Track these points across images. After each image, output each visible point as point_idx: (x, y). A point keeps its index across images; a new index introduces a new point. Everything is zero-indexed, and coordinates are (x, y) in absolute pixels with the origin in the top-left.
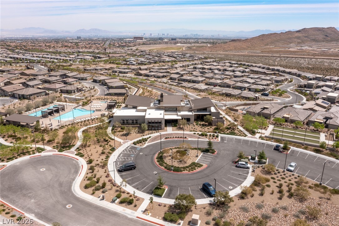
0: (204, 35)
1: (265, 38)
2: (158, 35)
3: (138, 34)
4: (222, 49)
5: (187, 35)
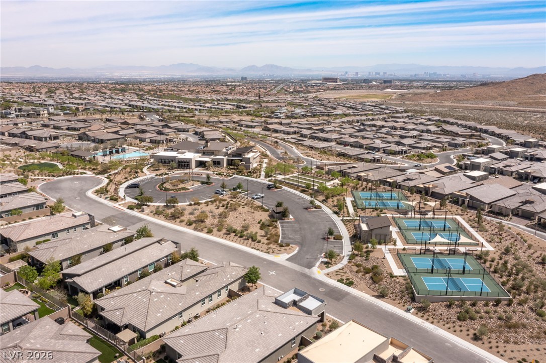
0: (447, 75)
1: (538, 81)
2: (368, 74)
3: (336, 73)
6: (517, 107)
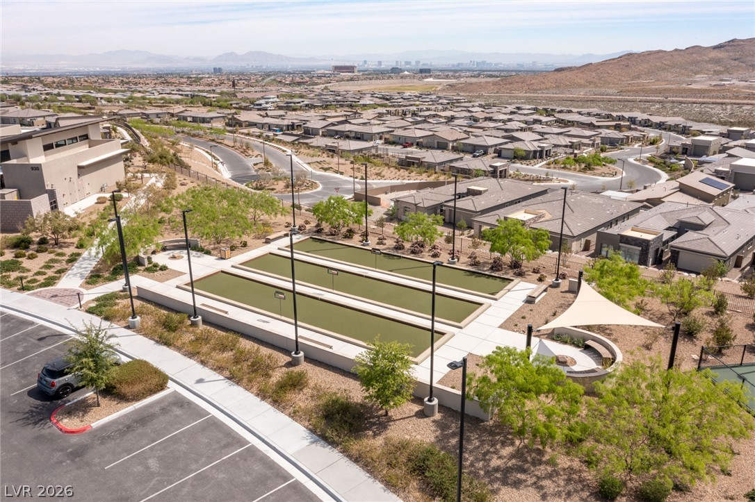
0: (501, 64)
1: (634, 63)
2: (395, 64)
4: (526, 88)
5: (462, 64)
6: (619, 95)
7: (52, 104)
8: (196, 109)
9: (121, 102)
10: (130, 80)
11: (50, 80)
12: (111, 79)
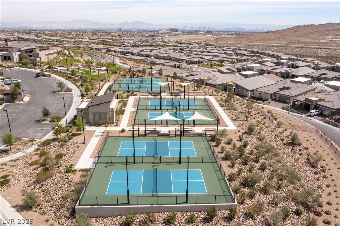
0: (247, 29)
1: (299, 30)
2: (199, 28)
4: (248, 40)
5: (229, 29)
7: (46, 42)
8: (99, 46)
9: (72, 43)
10: (81, 33)
11: (48, 32)
12: (73, 33)
